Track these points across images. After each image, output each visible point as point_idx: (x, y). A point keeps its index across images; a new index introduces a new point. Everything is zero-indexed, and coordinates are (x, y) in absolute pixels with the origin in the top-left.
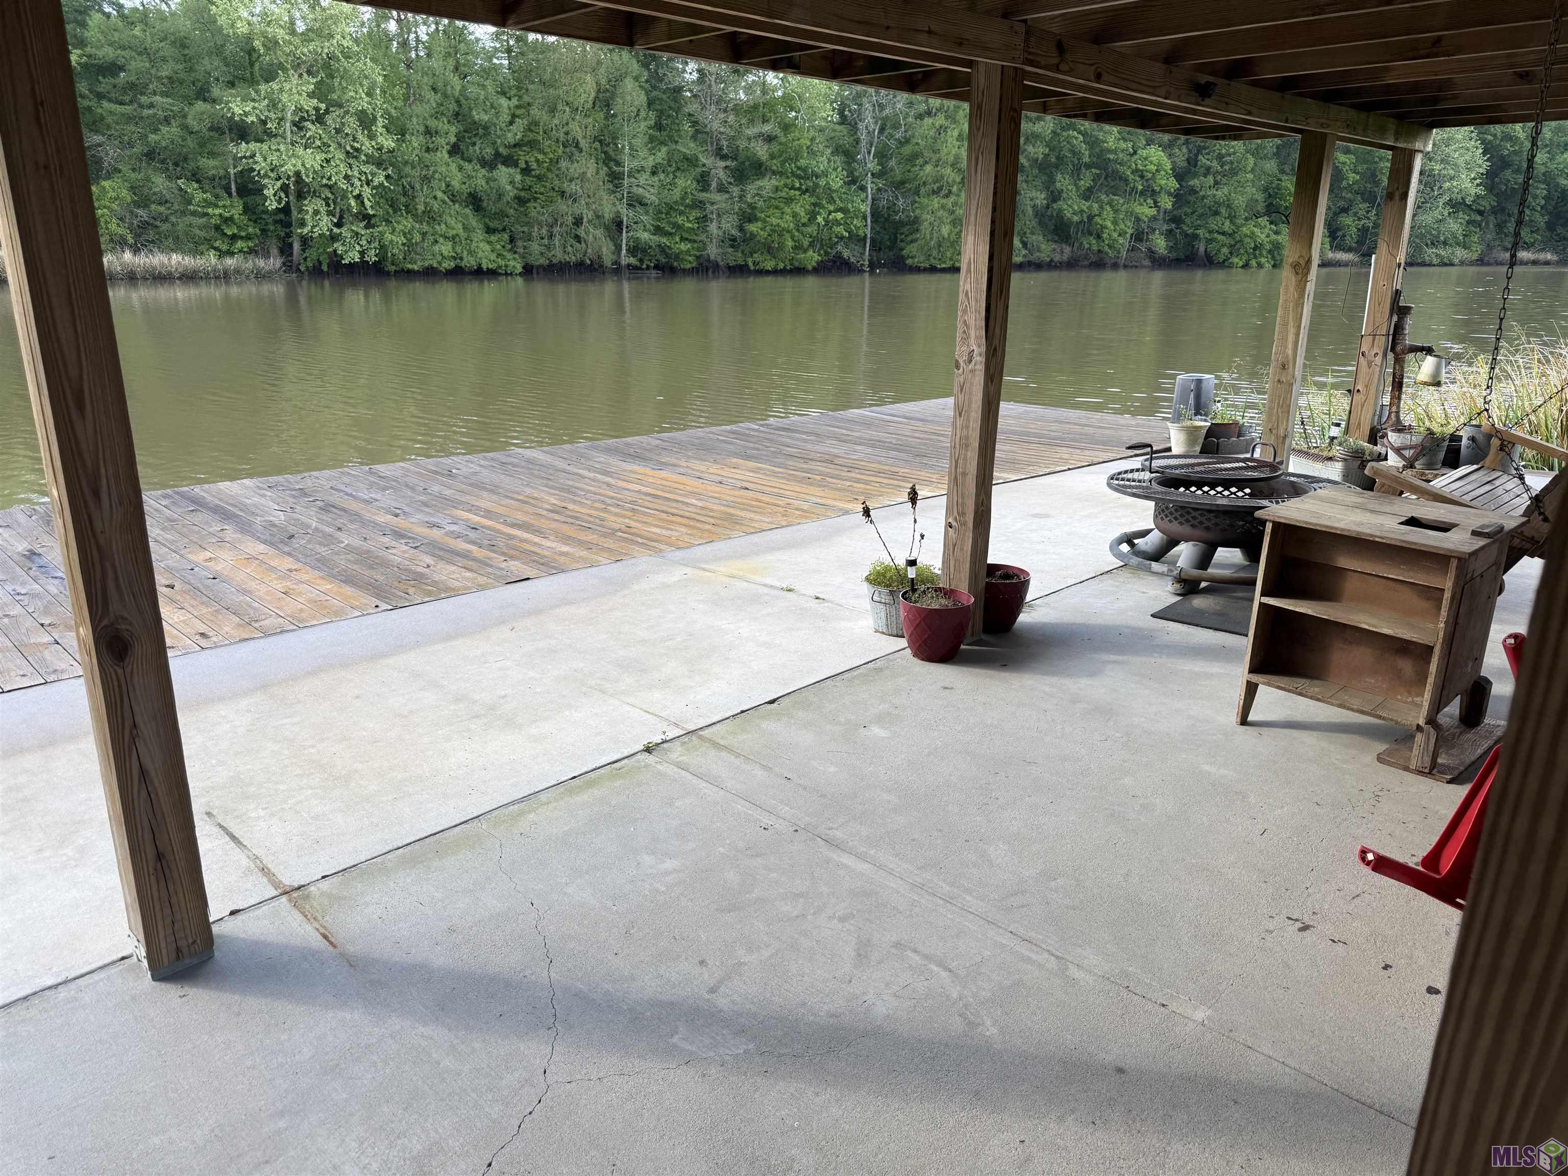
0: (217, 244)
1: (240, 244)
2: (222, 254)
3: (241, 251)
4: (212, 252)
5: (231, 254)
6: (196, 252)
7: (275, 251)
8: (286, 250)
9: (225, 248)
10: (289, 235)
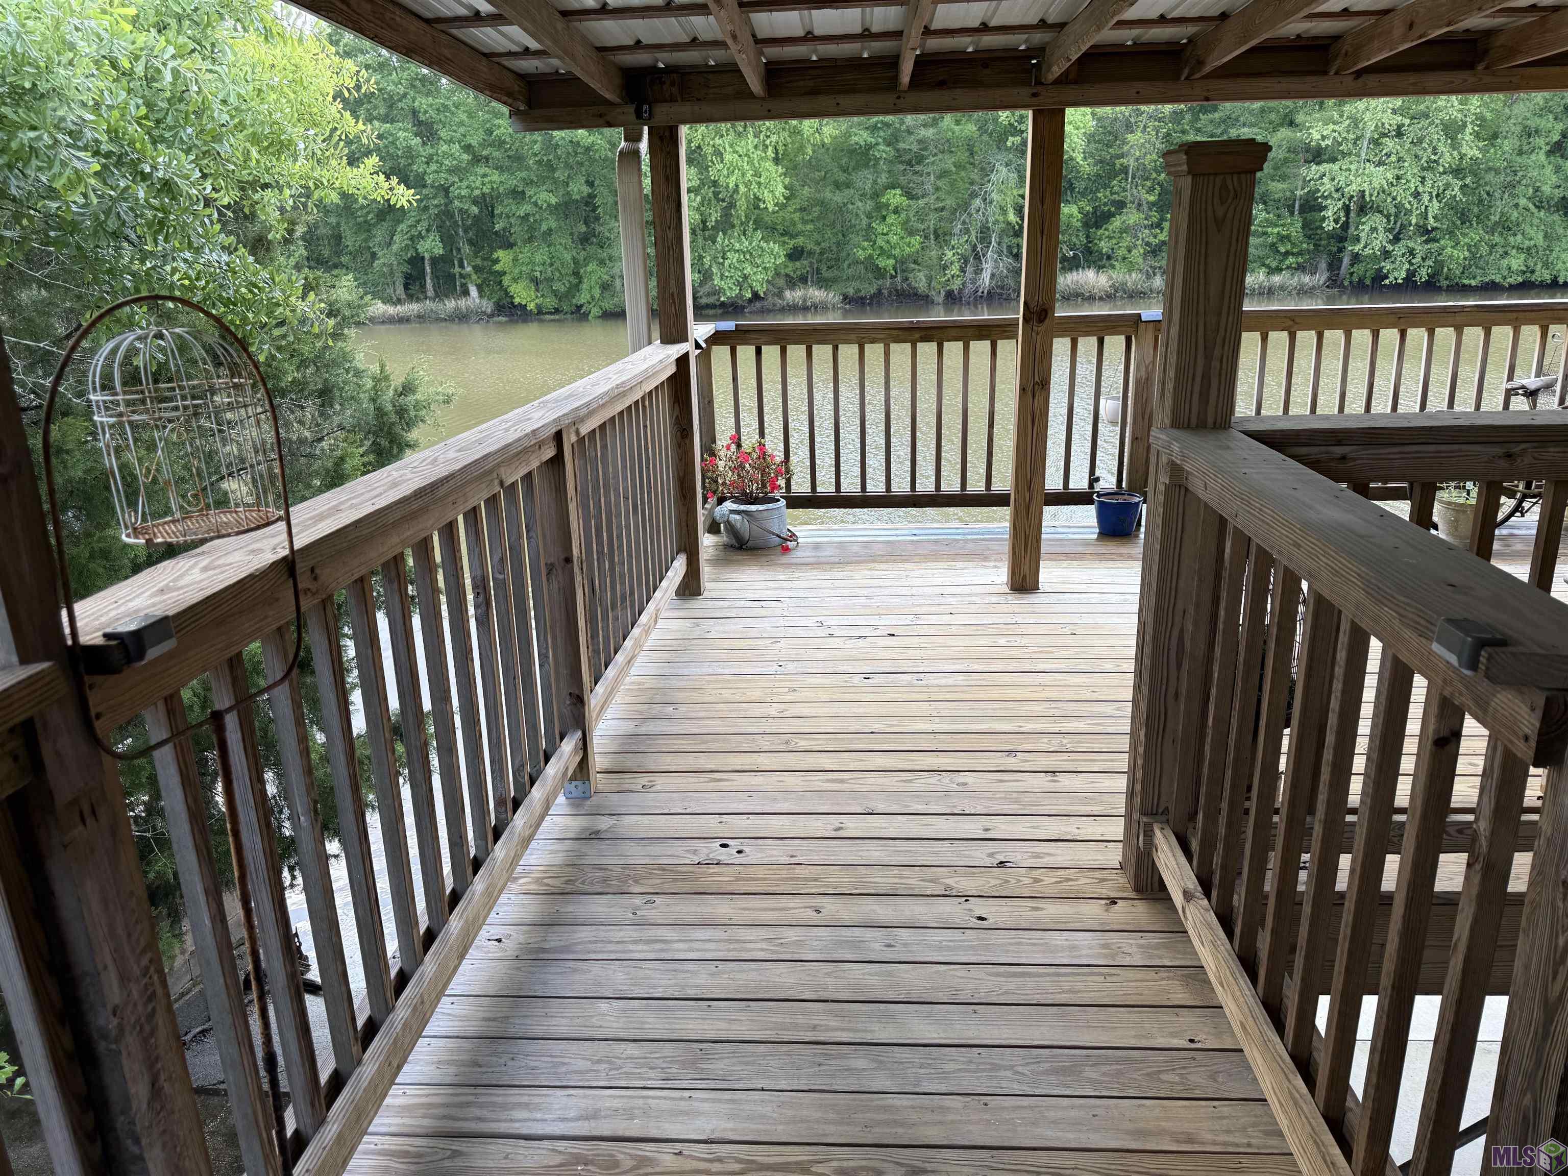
1: (1291, 260)
2: (1272, 271)
3: (1288, 268)
5: (1279, 270)
7: (1323, 265)
8: (1334, 265)
9: (1274, 264)
10: (1341, 250)
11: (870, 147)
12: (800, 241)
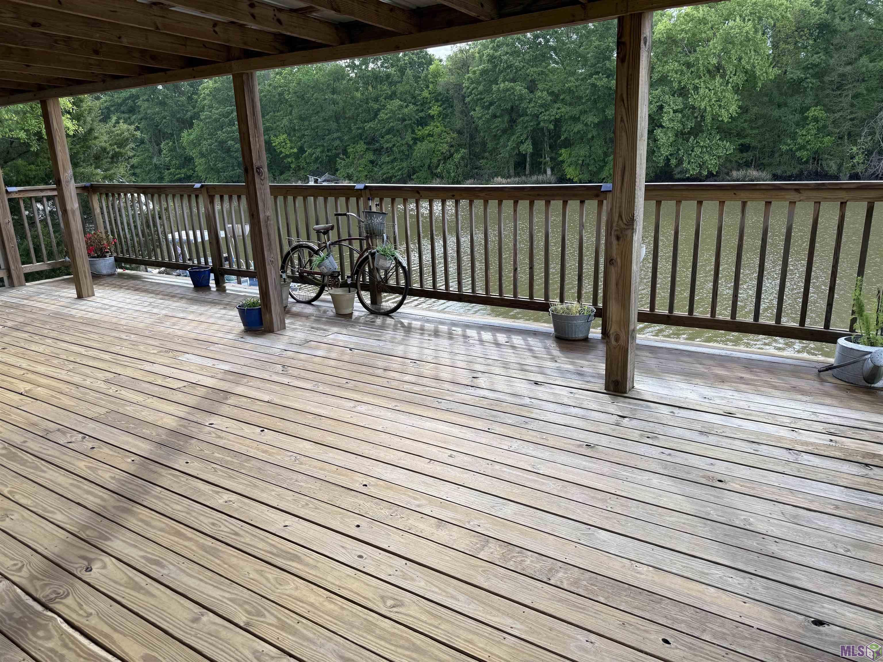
11: (801, 81)
12: (747, 141)
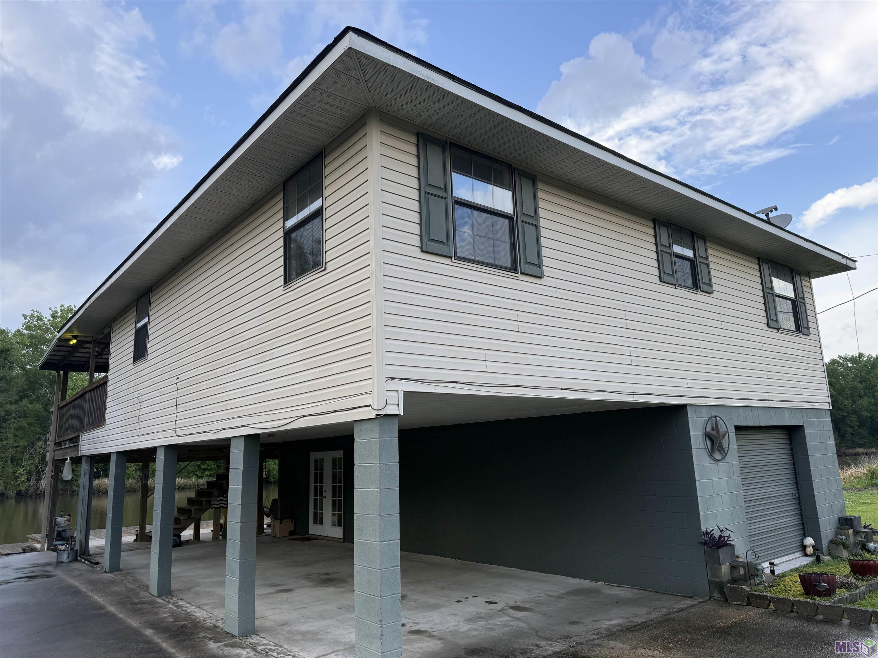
0: (197, 473)
4: (195, 476)
6: (187, 477)
